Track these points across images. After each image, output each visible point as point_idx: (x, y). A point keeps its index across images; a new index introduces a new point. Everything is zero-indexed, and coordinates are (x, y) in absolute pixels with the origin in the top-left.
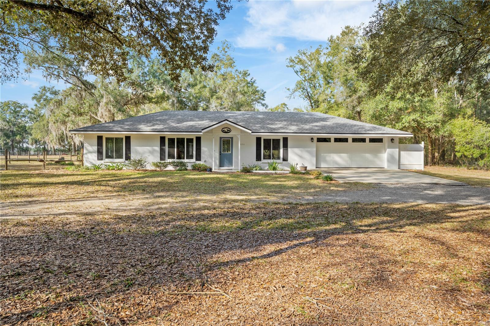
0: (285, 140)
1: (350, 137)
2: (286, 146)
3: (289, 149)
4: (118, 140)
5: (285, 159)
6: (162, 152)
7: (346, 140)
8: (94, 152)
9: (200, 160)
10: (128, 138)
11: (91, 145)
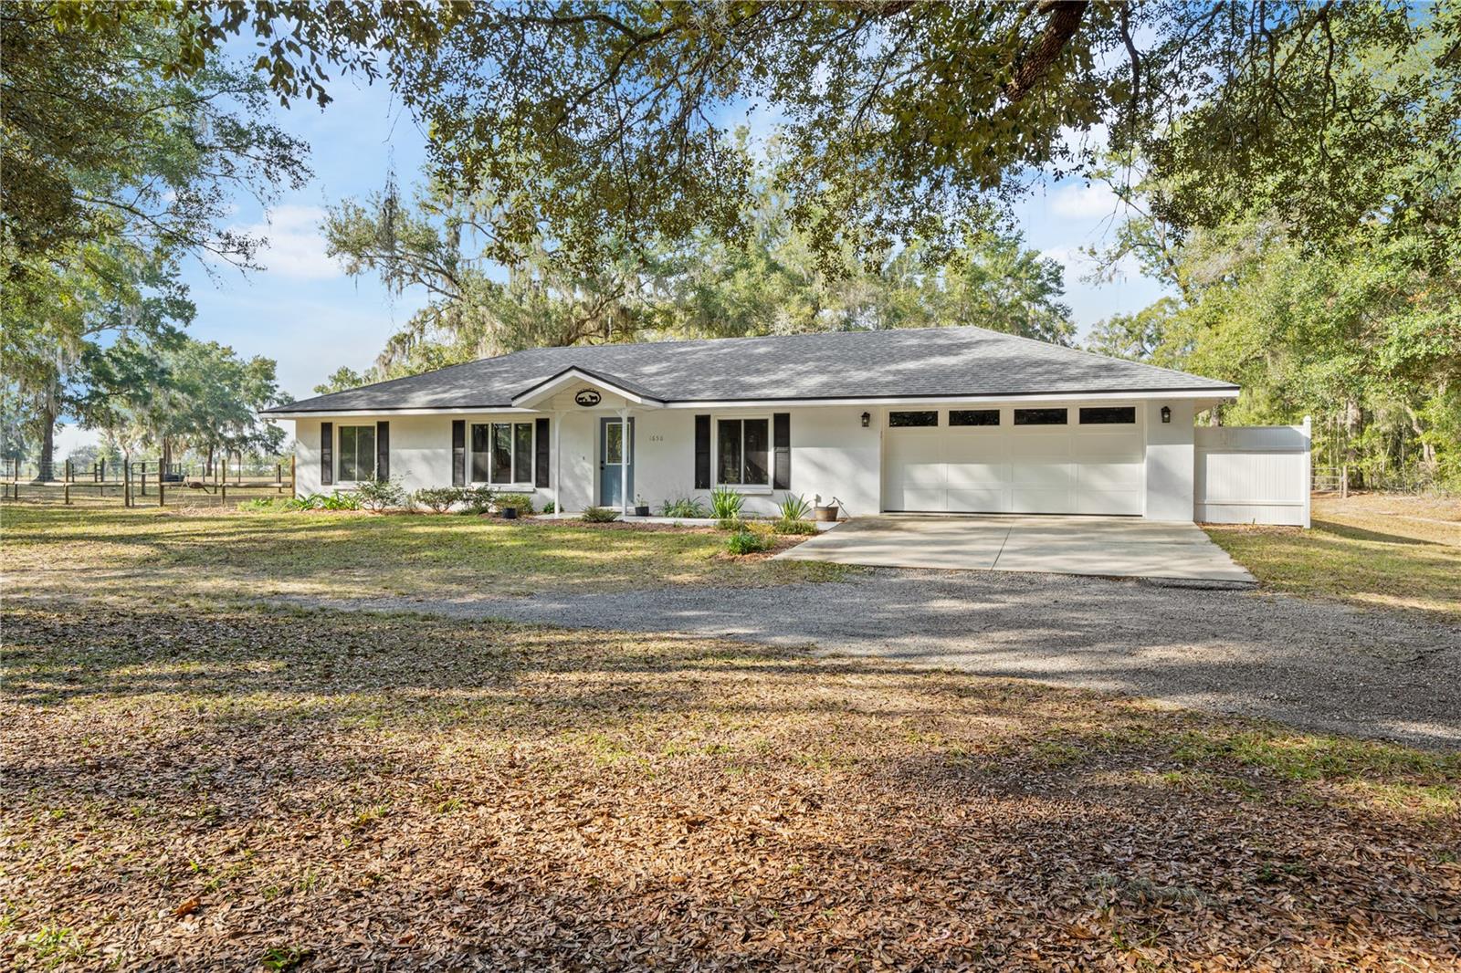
0: (782, 421)
1: (1007, 405)
2: (783, 440)
3: (793, 451)
4: (365, 432)
5: (782, 484)
6: (458, 462)
7: (990, 418)
8: (314, 463)
9: (547, 485)
10: (383, 427)
11: (310, 447)
